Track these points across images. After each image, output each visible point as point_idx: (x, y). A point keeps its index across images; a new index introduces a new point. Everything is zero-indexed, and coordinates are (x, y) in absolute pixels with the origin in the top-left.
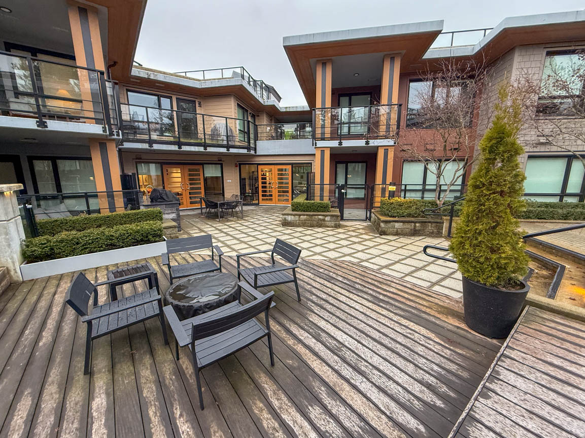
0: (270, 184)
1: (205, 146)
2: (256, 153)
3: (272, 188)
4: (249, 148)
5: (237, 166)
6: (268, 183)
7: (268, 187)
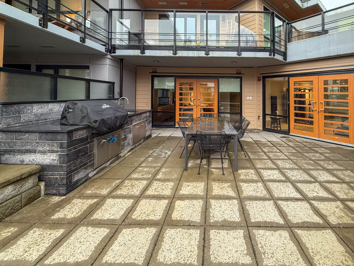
0: (310, 104)
1: (207, 49)
2: (285, 58)
3: (313, 111)
4: (273, 51)
5: (259, 80)
6: (307, 102)
7: (307, 109)
